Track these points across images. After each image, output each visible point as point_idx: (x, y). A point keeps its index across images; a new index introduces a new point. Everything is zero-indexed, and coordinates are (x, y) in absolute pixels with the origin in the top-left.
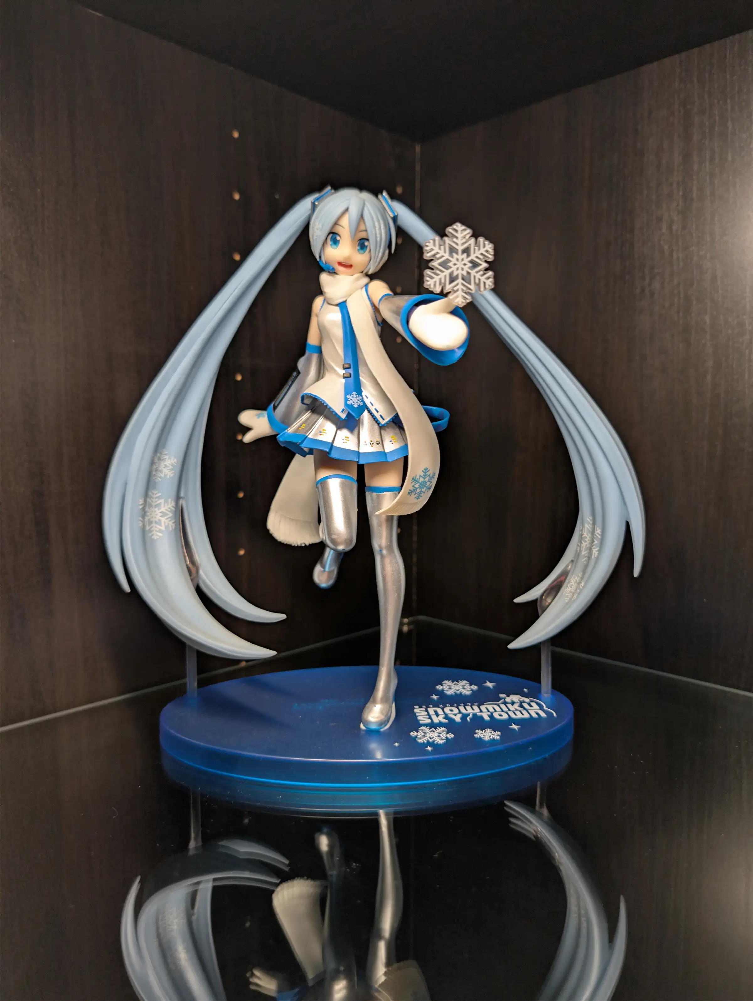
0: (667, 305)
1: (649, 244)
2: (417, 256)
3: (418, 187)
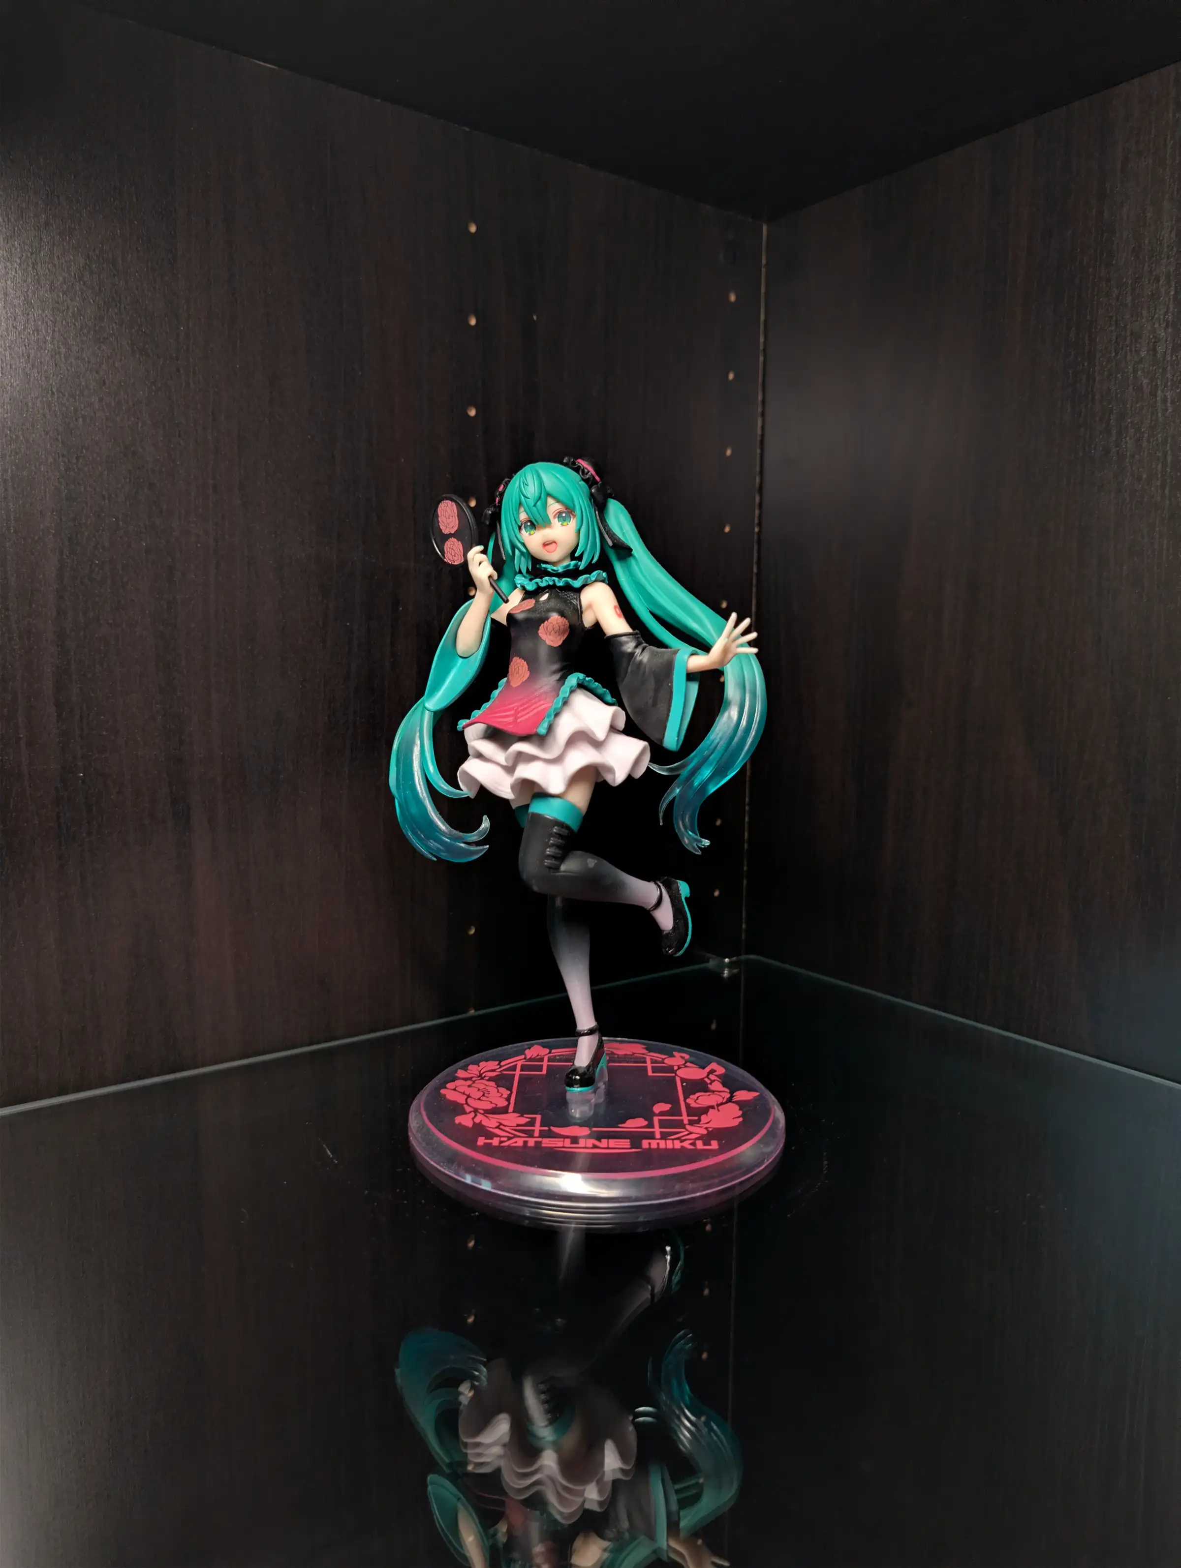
2: (760, 398)
3: (763, 290)
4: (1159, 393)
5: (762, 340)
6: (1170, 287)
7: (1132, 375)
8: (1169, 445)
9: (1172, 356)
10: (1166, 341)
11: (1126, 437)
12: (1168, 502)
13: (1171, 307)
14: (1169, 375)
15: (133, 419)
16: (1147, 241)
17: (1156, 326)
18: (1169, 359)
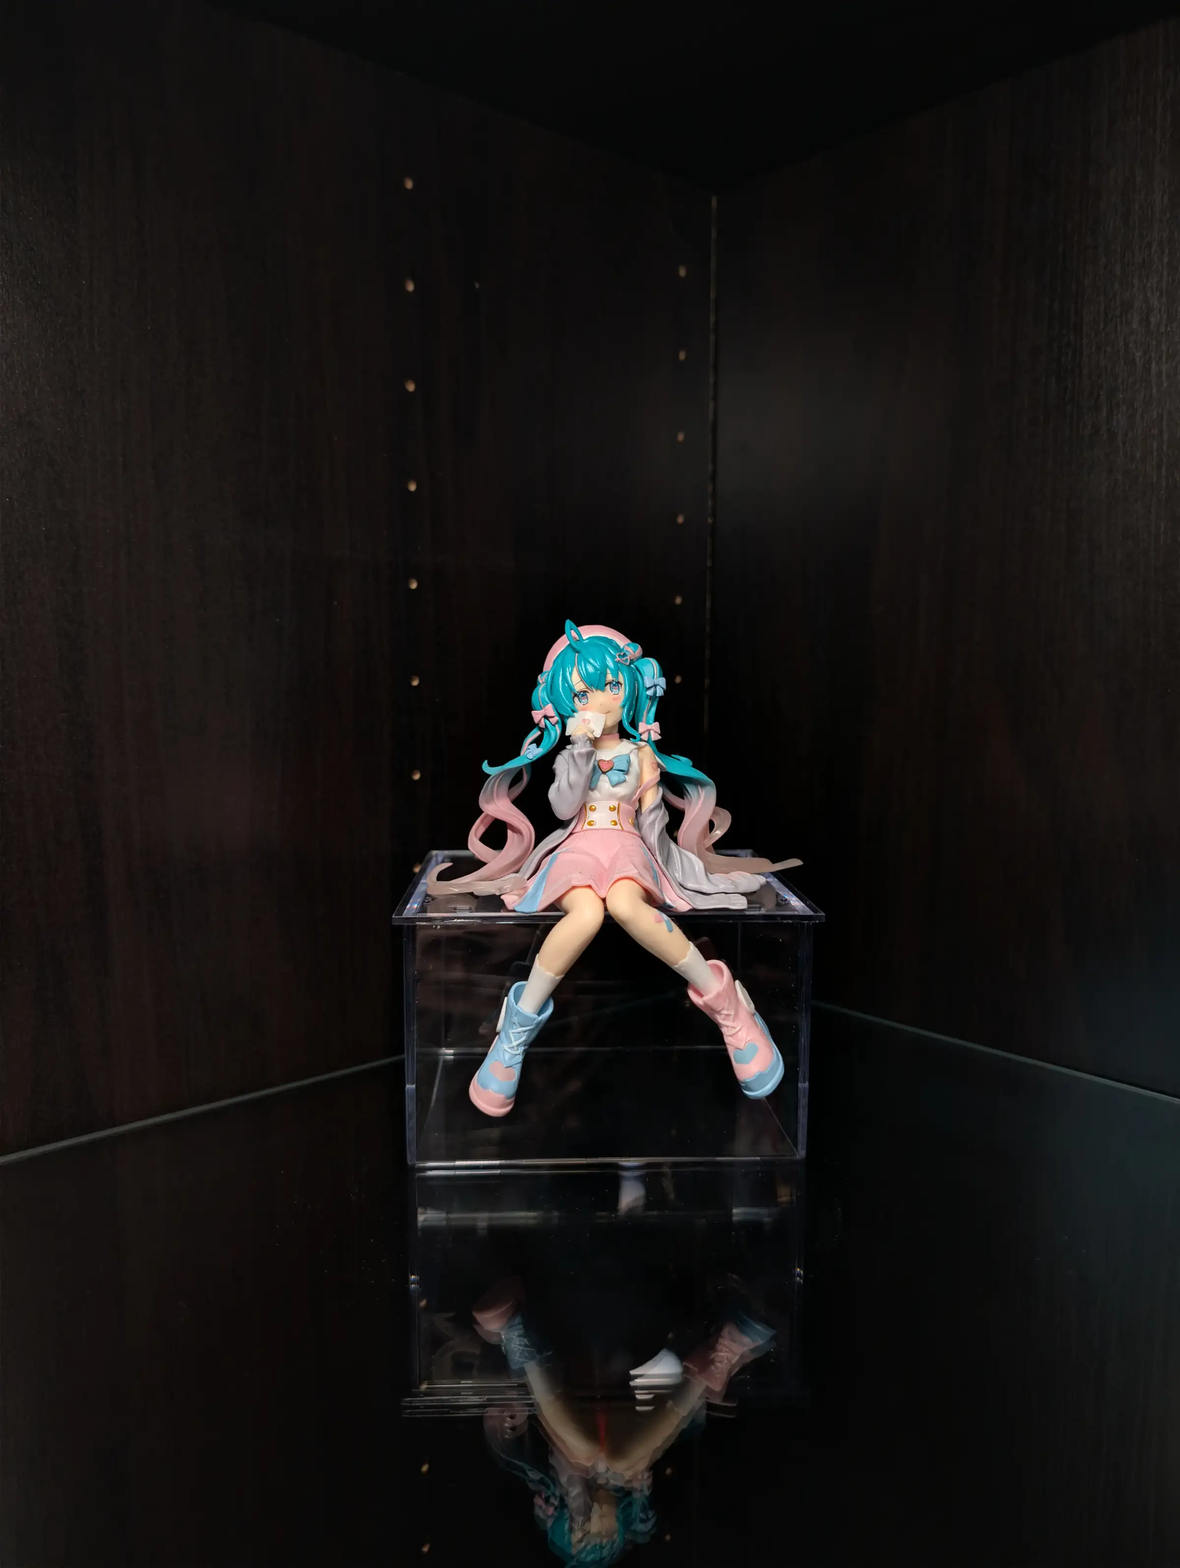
0: (1138, 455)
1: (1109, 349)
2: (712, 380)
3: (713, 266)
4: (1153, 366)
5: (712, 319)
6: (1163, 253)
7: (1123, 348)
8: (1164, 423)
9: (1166, 326)
10: (1160, 310)
11: (1117, 414)
12: (1164, 483)
13: (1165, 273)
14: (1164, 347)
15: (28, 384)
16: (1137, 207)
17: (1149, 294)
18: (1163, 330)
